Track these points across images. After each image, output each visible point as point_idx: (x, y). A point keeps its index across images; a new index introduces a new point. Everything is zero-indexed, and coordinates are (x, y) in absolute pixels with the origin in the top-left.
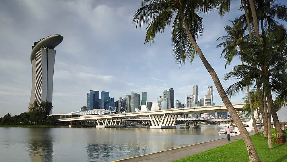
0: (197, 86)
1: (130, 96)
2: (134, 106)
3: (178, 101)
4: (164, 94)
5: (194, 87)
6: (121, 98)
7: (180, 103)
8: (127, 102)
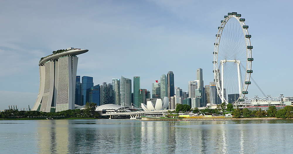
0: (201, 70)
1: (118, 82)
2: (124, 94)
3: (179, 88)
4: (162, 80)
5: (198, 71)
6: (105, 83)
7: (181, 91)
8: (115, 89)
